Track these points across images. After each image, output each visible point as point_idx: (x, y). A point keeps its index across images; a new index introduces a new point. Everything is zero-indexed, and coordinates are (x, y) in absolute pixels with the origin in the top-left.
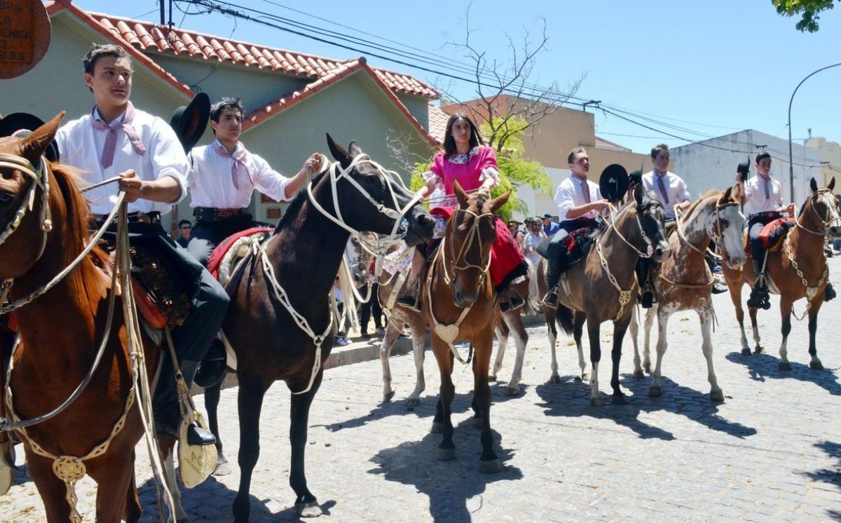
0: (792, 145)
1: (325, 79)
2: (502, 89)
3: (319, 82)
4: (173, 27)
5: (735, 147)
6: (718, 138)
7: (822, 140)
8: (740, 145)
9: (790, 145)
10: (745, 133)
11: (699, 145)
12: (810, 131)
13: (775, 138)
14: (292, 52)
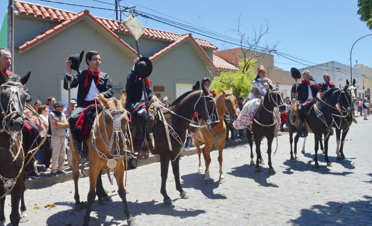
0: (352, 69)
1: (177, 42)
2: (250, 48)
3: (175, 43)
4: (122, 22)
5: (327, 69)
6: (320, 65)
7: (362, 65)
8: (329, 68)
9: (351, 68)
10: (331, 63)
11: (312, 67)
12: (357, 61)
13: (345, 65)
14: (163, 31)
